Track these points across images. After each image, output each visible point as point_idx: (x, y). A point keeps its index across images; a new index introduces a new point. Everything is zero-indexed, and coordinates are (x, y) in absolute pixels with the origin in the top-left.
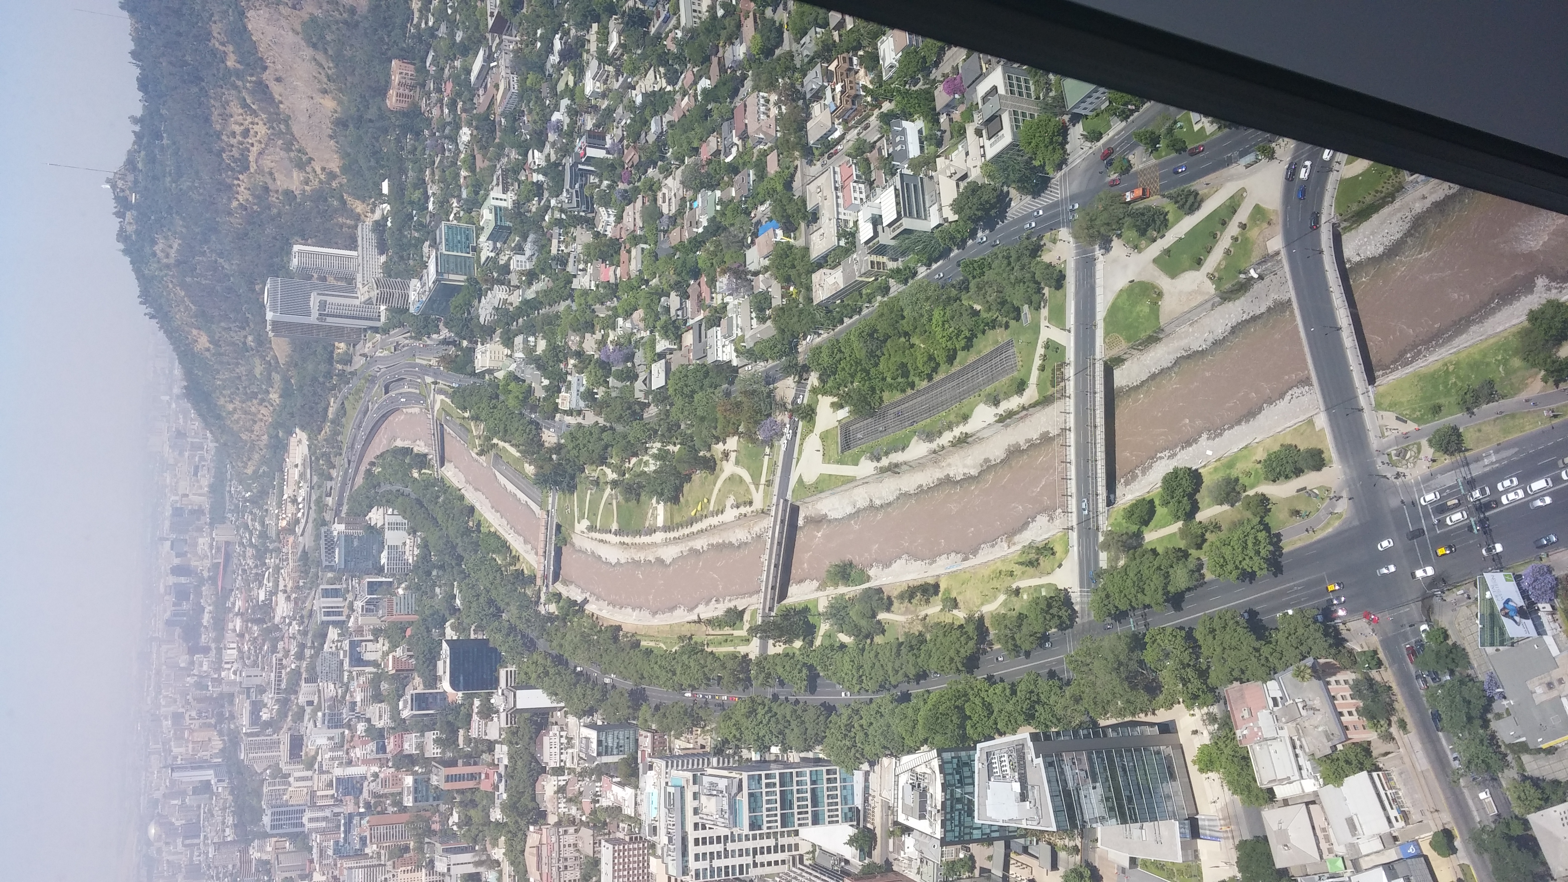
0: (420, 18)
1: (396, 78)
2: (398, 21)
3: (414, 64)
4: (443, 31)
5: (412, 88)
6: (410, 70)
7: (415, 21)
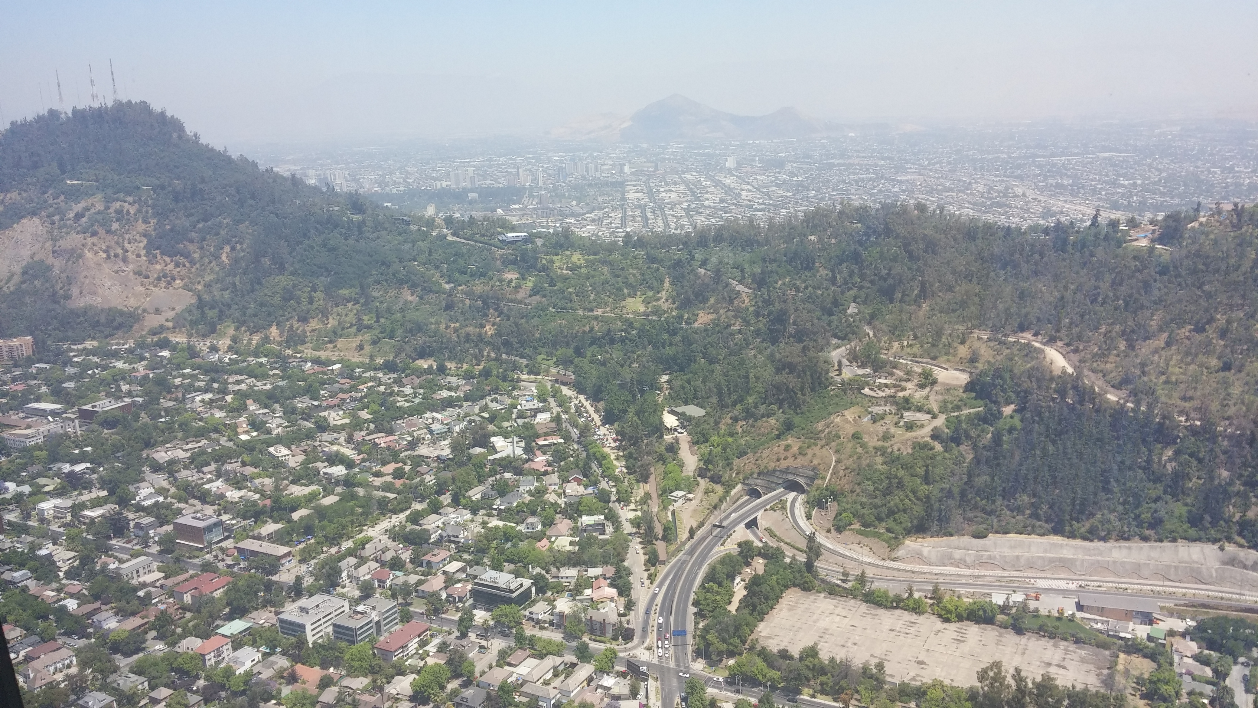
0: (78, 350)
1: (15, 342)
2: (70, 333)
3: (34, 354)
4: (71, 370)
5: (11, 357)
6: (27, 352)
7: (75, 347)
